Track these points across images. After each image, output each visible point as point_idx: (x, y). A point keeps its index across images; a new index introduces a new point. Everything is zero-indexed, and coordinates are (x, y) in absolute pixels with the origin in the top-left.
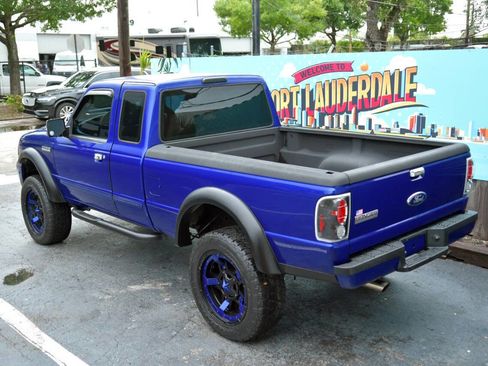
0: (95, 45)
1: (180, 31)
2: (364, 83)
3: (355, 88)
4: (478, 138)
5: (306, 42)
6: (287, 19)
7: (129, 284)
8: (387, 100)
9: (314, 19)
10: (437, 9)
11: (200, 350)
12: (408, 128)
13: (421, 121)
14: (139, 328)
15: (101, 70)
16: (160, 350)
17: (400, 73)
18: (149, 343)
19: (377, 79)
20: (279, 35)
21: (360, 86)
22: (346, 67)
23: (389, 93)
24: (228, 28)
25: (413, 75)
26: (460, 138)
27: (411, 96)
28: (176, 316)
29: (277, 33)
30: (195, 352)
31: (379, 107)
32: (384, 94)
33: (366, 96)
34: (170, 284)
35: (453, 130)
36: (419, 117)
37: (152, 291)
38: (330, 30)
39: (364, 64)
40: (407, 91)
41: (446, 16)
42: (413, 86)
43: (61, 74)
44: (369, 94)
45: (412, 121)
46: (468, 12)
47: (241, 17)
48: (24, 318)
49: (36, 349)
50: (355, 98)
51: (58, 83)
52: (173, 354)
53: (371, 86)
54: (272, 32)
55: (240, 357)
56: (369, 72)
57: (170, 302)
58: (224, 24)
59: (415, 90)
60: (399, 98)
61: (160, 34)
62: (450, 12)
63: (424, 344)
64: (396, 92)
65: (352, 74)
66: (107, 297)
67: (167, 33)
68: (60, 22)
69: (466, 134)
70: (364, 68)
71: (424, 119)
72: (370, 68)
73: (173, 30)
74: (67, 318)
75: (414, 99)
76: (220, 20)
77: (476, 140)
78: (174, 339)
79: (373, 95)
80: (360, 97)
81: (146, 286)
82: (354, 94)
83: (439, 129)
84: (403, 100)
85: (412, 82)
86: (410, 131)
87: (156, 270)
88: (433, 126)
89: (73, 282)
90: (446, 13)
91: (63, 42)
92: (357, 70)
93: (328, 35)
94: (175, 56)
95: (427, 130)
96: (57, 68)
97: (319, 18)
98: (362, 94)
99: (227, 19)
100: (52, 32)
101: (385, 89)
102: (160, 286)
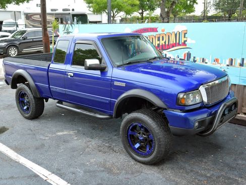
0: (23, 17)
1: (67, 11)
2: (163, 37)
3: (159, 40)
4: (214, 63)
5: (129, 17)
6: (120, 5)
7: (57, 132)
8: (173, 46)
9: (133, 5)
10: (190, 2)
11: (94, 159)
12: (183, 58)
13: (189, 55)
14: (64, 151)
15: (28, 29)
16: (76, 160)
17: (180, 33)
18: (70, 157)
19: (169, 36)
20: (116, 13)
21: (161, 39)
22: (155, 30)
23: (174, 42)
24: (92, 9)
25: (185, 34)
26: (206, 63)
27: (184, 44)
28: (81, 146)
29: (116, 12)
30: (92, 160)
31: (170, 48)
32: (172, 43)
33: (164, 44)
34: (76, 131)
35: (203, 59)
36: (188, 53)
37: (68, 135)
38: (141, 11)
39: (163, 29)
40: (183, 41)
41: (195, 5)
42: (185, 39)
43: (6, 31)
44: (165, 42)
45: (185, 55)
46: (205, 3)
47: (98, 4)
48: (8, 149)
49: (16, 162)
50: (159, 44)
51: (7, 36)
52: (82, 162)
53: (166, 39)
54: (113, 11)
55: (113, 162)
56: (165, 33)
57: (77, 140)
58: (90, 7)
59: (186, 41)
60: (179, 45)
61: (57, 12)
62: (197, 4)
63: (193, 153)
64: (178, 42)
65: (157, 33)
66: (47, 138)
67: (60, 11)
68: (7, 5)
69: (209, 61)
70: (163, 31)
71: (190, 54)
72: (165, 30)
73: (64, 10)
74: (29, 148)
75: (185, 45)
76: (87, 5)
77: (213, 64)
78: (82, 156)
79: (167, 43)
80: (161, 44)
81: (65, 133)
82: (158, 42)
83: (197, 59)
84: (181, 45)
85: (185, 37)
86: (184, 60)
87: (69, 125)
88: (194, 57)
89: (29, 132)
90: (195, 4)
91: (9, 15)
92: (160, 32)
93: (140, 13)
94: (65, 23)
95: (192, 59)
96: (4, 28)
97: (135, 5)
98: (162, 42)
99: (91, 5)
100: (3, 10)
101: (172, 40)
102: (72, 132)
